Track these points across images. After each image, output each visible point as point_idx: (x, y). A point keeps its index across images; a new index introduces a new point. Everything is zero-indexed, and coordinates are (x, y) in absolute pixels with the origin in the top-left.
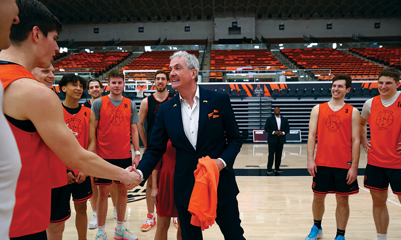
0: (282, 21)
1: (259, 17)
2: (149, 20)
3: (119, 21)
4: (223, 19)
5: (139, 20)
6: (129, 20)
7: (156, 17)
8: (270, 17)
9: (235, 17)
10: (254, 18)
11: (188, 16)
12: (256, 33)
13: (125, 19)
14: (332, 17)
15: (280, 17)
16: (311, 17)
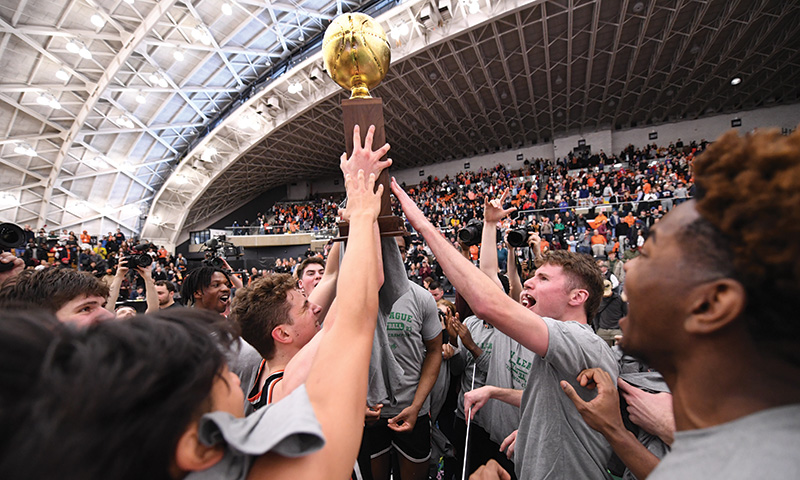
0: (653, 127)
1: (618, 128)
2: (476, 154)
3: (444, 160)
4: (565, 139)
5: (465, 156)
6: (454, 158)
7: (483, 150)
8: (634, 125)
9: (581, 134)
10: (610, 131)
11: (520, 143)
12: (613, 149)
13: (450, 157)
14: (740, 109)
15: (650, 123)
16: (703, 114)
